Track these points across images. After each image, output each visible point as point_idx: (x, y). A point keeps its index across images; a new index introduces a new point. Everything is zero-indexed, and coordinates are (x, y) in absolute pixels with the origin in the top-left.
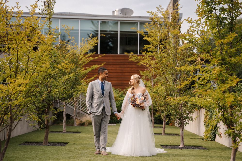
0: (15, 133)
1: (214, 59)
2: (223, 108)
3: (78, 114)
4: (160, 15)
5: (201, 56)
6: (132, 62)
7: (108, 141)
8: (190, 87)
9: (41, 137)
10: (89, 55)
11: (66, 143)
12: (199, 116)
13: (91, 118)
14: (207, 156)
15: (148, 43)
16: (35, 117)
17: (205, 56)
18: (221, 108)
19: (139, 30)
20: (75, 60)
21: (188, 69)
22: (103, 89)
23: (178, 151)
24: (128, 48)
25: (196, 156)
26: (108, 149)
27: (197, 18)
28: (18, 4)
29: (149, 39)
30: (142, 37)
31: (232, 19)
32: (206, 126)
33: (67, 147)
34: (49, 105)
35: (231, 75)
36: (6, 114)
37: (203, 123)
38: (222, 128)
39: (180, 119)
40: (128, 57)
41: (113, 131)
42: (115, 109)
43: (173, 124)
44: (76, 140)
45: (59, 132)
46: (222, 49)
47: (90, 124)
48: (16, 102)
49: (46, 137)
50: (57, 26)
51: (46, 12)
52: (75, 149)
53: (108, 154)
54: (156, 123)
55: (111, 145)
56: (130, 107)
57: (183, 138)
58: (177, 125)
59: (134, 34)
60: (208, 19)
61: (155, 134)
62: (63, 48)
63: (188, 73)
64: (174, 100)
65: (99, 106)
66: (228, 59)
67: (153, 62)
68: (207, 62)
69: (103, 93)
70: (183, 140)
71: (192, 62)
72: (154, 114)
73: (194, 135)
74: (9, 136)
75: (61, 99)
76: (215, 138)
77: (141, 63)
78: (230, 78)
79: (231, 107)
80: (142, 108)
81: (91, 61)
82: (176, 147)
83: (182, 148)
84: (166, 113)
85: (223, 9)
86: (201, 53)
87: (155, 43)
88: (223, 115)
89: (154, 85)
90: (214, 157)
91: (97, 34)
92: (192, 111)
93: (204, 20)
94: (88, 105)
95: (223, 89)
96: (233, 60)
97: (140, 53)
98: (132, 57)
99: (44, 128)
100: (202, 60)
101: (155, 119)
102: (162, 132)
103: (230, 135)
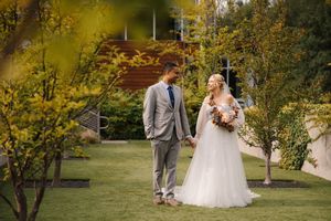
22: (172, 97)
42: (188, 131)
56: (209, 126)
57: (269, 170)
69: (173, 105)
70: (269, 173)
76: (301, 165)
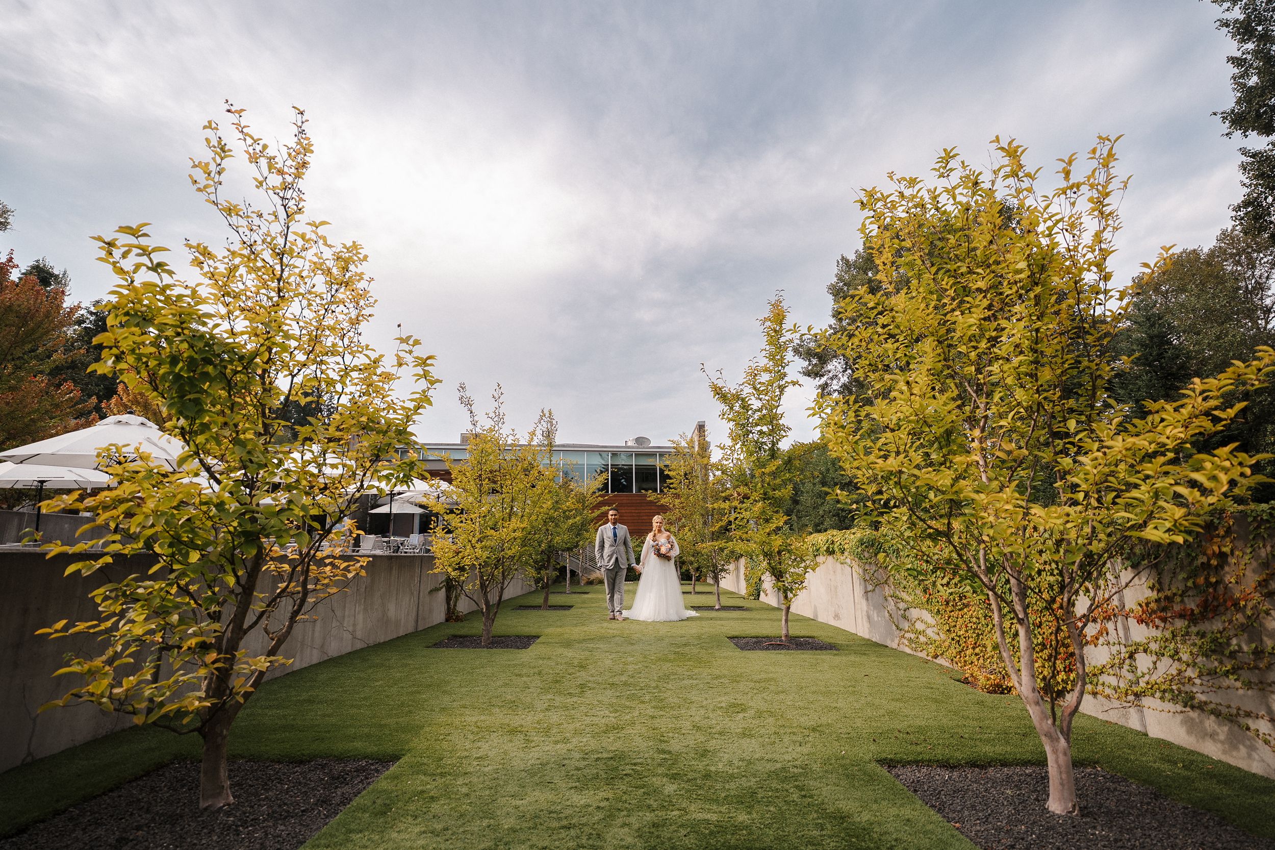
0: (506, 595)
1: (754, 493)
2: (767, 555)
3: (586, 570)
4: (684, 444)
5: (738, 489)
6: (651, 502)
7: (625, 603)
8: (726, 529)
9: (539, 600)
10: (597, 494)
11: (572, 607)
12: (737, 569)
13: (601, 574)
14: (751, 619)
15: (668, 477)
16: (532, 572)
17: (743, 490)
18: (766, 555)
19: (658, 463)
20: (581, 499)
21: (722, 506)
22: (615, 535)
23: (713, 614)
24: (645, 486)
25: (738, 619)
26: (625, 613)
27: (731, 444)
28: (513, 430)
29: (671, 473)
30: (662, 471)
31: (773, 444)
32: (747, 580)
33: (572, 611)
34: (549, 558)
35: (777, 512)
36: (497, 568)
37: (742, 577)
38: (768, 581)
39: (714, 572)
40: (645, 496)
41: (629, 591)
42: (633, 560)
43: (705, 581)
44: (584, 602)
45: (561, 593)
46: (763, 481)
47: (601, 582)
48: (510, 553)
49: (546, 599)
50: (559, 460)
51: (546, 443)
52: (583, 613)
53: (625, 619)
54: (682, 579)
55: (629, 608)
56: (653, 557)
57: (719, 597)
58: (710, 580)
59: (653, 469)
60: (743, 445)
61: (684, 593)
62: (565, 485)
63: (722, 513)
64: (707, 547)
65: (611, 556)
66: (771, 493)
67: (677, 501)
68: (746, 497)
69: (615, 541)
70: (719, 600)
71: (726, 499)
72: (681, 568)
73: (732, 593)
74: (500, 597)
75: (563, 551)
76: (759, 595)
77: (662, 501)
78: (776, 516)
79: (779, 553)
80: (668, 558)
81: (600, 503)
82: (711, 608)
83: (718, 610)
84: (696, 565)
85: (761, 433)
86: (738, 486)
87: (678, 477)
88: (769, 564)
89: (679, 530)
90: (760, 619)
91: (607, 470)
92: (728, 562)
93: (738, 446)
94: (597, 555)
95: (768, 530)
96: (777, 493)
97: (661, 491)
98: (651, 496)
99: (543, 588)
100: (739, 494)
101: (682, 574)
102: (692, 590)
103: (779, 589)
